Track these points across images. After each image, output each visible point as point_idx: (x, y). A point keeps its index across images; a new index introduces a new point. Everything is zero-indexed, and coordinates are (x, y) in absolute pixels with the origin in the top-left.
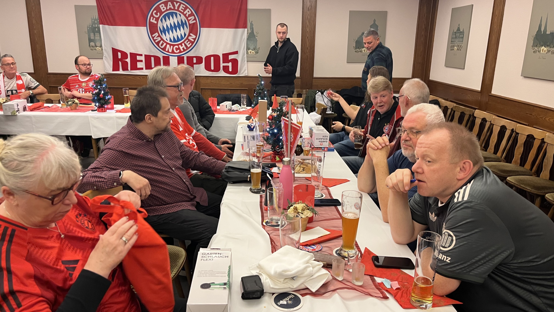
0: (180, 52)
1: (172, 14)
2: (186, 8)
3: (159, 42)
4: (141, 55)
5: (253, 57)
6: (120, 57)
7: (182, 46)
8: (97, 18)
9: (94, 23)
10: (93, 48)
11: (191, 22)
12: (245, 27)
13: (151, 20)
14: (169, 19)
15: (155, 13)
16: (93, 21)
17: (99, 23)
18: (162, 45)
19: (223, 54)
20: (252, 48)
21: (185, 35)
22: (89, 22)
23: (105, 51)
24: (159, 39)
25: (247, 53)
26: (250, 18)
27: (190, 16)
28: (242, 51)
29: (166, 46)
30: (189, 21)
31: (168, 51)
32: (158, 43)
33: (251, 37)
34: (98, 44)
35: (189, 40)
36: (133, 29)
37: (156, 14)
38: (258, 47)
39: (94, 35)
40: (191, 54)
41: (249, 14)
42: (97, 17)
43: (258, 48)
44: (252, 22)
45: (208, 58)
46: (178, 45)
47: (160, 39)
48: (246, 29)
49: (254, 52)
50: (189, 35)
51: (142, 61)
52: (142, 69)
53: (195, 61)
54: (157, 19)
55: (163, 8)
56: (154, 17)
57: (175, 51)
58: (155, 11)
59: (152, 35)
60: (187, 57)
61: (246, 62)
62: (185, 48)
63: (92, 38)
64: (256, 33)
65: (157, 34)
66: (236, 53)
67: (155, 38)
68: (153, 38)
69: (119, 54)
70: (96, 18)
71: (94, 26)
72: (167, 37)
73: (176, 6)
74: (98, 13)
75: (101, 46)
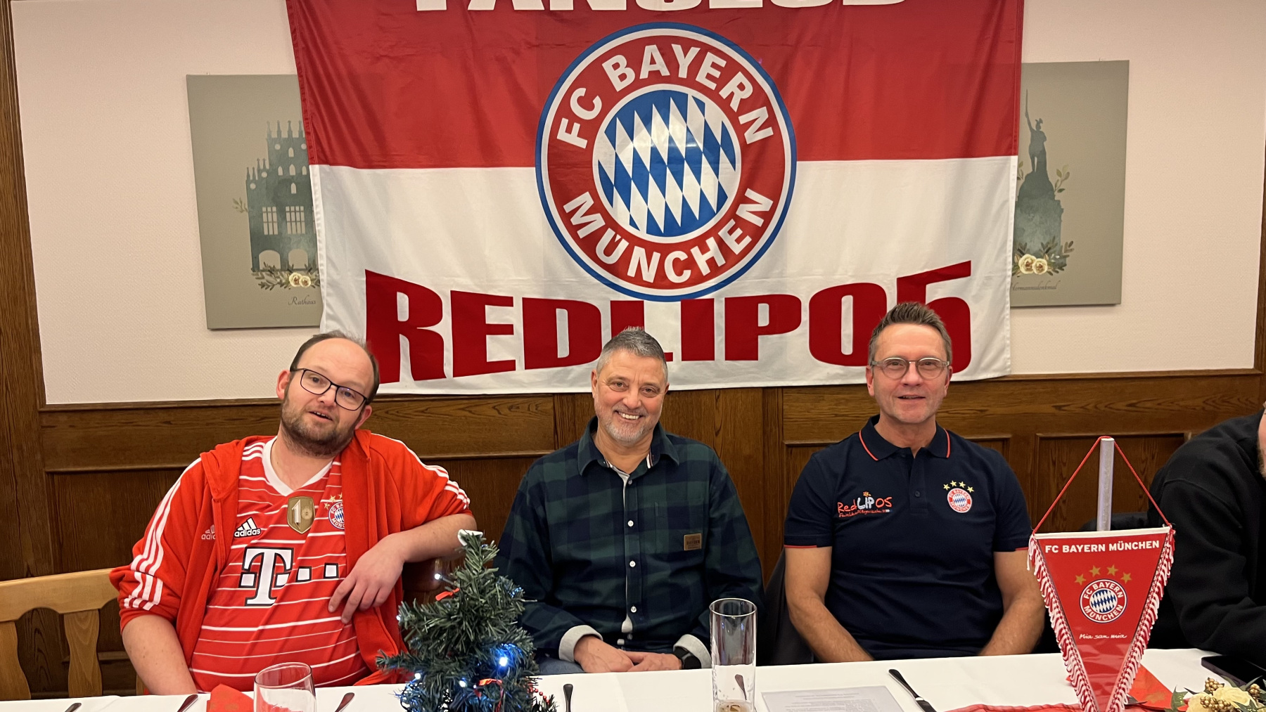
1: (662, 102)
2: (732, 69)
3: (597, 236)
4: (507, 301)
5: (1038, 288)
7: (704, 249)
8: (296, 135)
9: (280, 158)
10: (271, 279)
11: (752, 136)
12: (1011, 150)
13: (562, 135)
14: (647, 123)
15: (580, 100)
16: (278, 147)
17: (304, 157)
18: (608, 251)
19: (899, 280)
20: (1035, 244)
21: (722, 197)
23: (331, 291)
25: (1016, 267)
27: (746, 106)
29: (628, 254)
30: (741, 129)
31: (638, 279)
32: (589, 244)
33: (1035, 195)
34: (297, 257)
35: (740, 222)
36: (473, 179)
38: (1063, 241)
39: (282, 213)
40: (747, 287)
42: (297, 130)
43: (1063, 243)
44: (1039, 122)
45: (827, 302)
46: (685, 247)
47: (603, 223)
48: (1014, 159)
49: (1044, 261)
51: (507, 329)
52: (509, 366)
53: (763, 319)
57: (672, 276)
58: (581, 92)
59: (561, 199)
60: (729, 302)
61: (1008, 311)
62: (721, 261)
63: (270, 229)
64: (1059, 174)
65: (586, 200)
66: (962, 270)
67: (575, 220)
69: (403, 300)
70: (290, 132)
71: (280, 172)
72: (637, 211)
73: (684, 62)
74: (305, 111)
75: (312, 268)
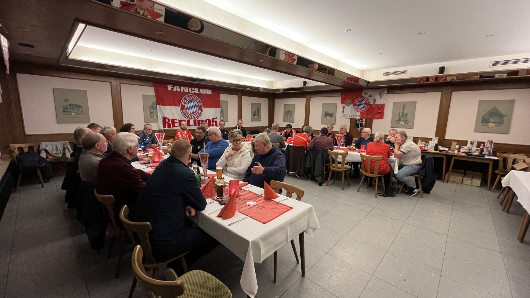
1: (191, 101)
2: (197, 99)
4: (177, 120)
7: (195, 115)
10: (152, 117)
11: (199, 105)
13: (182, 104)
14: (190, 103)
15: (184, 100)
18: (187, 115)
19: (211, 119)
20: (222, 116)
21: (197, 111)
22: (150, 104)
23: (158, 118)
24: (186, 112)
26: (222, 104)
27: (199, 102)
28: (219, 117)
29: (189, 115)
30: (198, 104)
31: (189, 118)
32: (185, 114)
34: (155, 115)
35: (199, 113)
36: (173, 107)
41: (221, 102)
46: (194, 115)
48: (220, 108)
50: (198, 111)
51: (177, 123)
52: (177, 127)
54: (185, 103)
55: (187, 98)
56: (183, 102)
57: (193, 118)
59: (182, 110)
60: (198, 120)
62: (197, 117)
63: (152, 111)
64: (223, 110)
65: (185, 110)
66: (216, 118)
68: (183, 112)
72: (189, 111)
73: (193, 98)
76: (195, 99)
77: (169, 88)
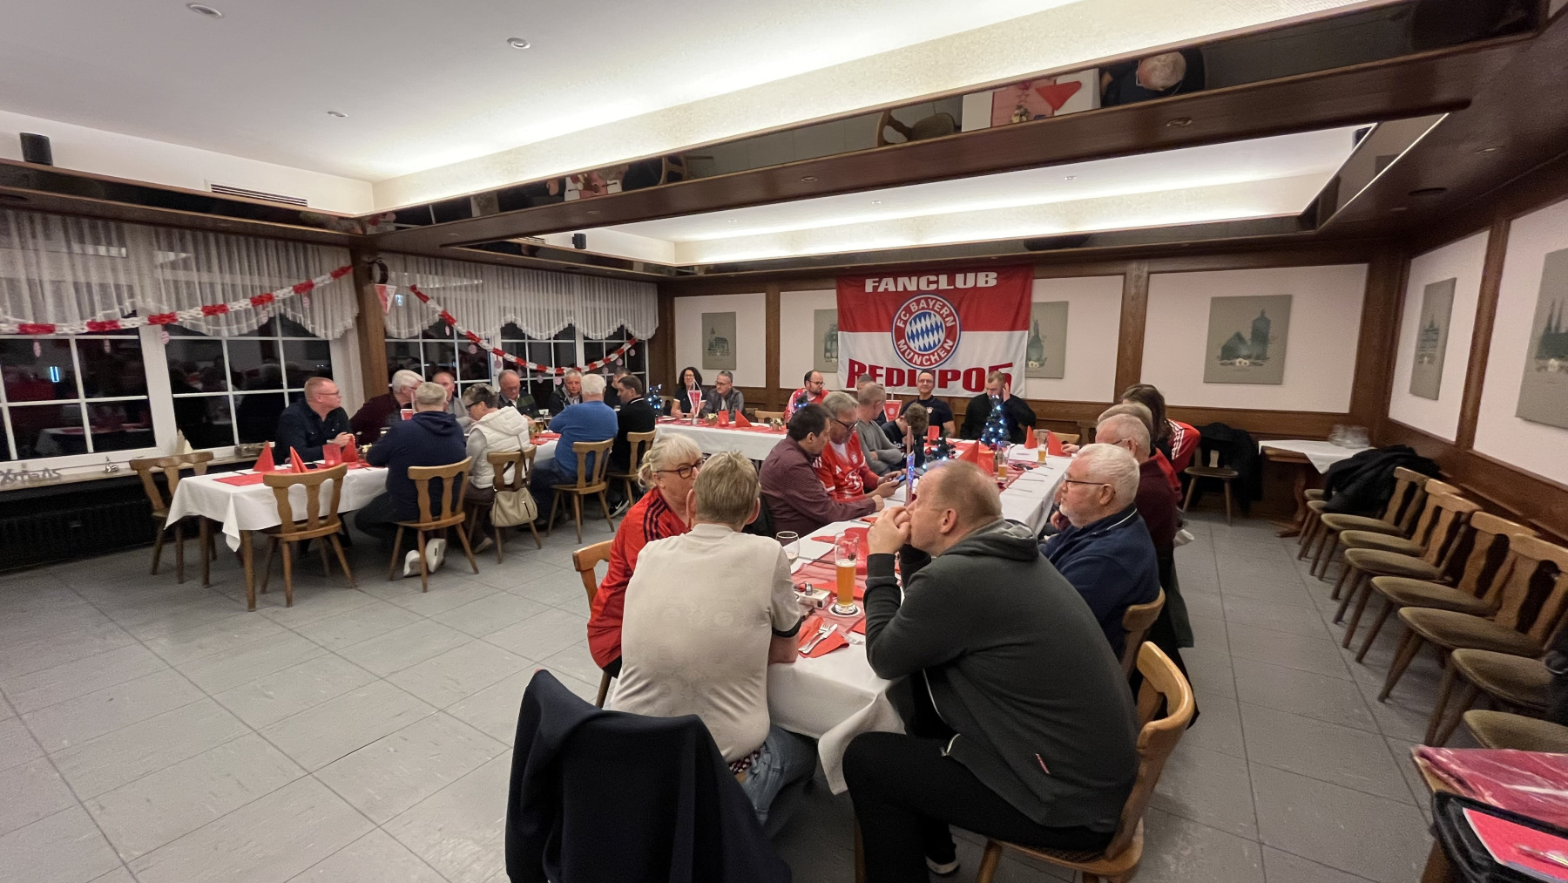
0: (931, 364)
1: (924, 315)
2: (944, 305)
3: (906, 351)
4: (882, 368)
5: (1034, 372)
6: (856, 370)
7: (934, 356)
8: (836, 324)
9: (833, 330)
10: (828, 360)
11: (948, 325)
12: (1026, 328)
13: (898, 324)
14: (921, 320)
15: (903, 315)
16: (832, 327)
17: (837, 329)
20: (1034, 357)
21: (939, 341)
22: (826, 329)
23: (841, 363)
25: (1027, 365)
26: (1036, 315)
27: (947, 316)
28: (1020, 363)
29: (913, 356)
30: (945, 322)
31: (915, 363)
32: (903, 353)
33: (1035, 343)
34: (834, 355)
36: (876, 335)
37: (905, 316)
38: (1043, 357)
39: (832, 343)
40: (945, 367)
41: (1033, 309)
42: (836, 322)
44: (1037, 320)
45: (968, 373)
46: (929, 355)
47: (907, 348)
48: (1027, 331)
49: (1037, 363)
50: (945, 342)
51: (881, 375)
53: (950, 376)
54: (905, 322)
55: (914, 307)
56: (902, 319)
57: (925, 363)
58: (904, 312)
59: (897, 341)
61: (1024, 378)
62: (938, 359)
63: (829, 347)
64: (1043, 336)
65: (903, 341)
66: (1010, 365)
67: (901, 347)
68: (898, 346)
69: (856, 366)
71: (832, 333)
72: (915, 345)
74: (838, 318)
75: (837, 357)
76: (935, 308)
77: (869, 286)
